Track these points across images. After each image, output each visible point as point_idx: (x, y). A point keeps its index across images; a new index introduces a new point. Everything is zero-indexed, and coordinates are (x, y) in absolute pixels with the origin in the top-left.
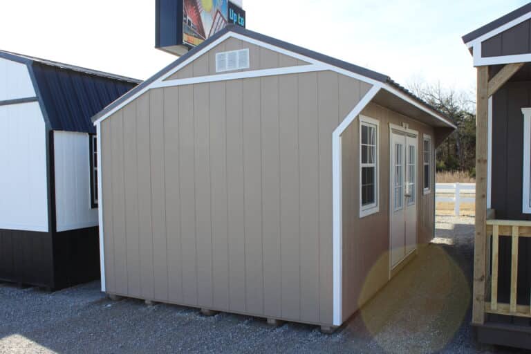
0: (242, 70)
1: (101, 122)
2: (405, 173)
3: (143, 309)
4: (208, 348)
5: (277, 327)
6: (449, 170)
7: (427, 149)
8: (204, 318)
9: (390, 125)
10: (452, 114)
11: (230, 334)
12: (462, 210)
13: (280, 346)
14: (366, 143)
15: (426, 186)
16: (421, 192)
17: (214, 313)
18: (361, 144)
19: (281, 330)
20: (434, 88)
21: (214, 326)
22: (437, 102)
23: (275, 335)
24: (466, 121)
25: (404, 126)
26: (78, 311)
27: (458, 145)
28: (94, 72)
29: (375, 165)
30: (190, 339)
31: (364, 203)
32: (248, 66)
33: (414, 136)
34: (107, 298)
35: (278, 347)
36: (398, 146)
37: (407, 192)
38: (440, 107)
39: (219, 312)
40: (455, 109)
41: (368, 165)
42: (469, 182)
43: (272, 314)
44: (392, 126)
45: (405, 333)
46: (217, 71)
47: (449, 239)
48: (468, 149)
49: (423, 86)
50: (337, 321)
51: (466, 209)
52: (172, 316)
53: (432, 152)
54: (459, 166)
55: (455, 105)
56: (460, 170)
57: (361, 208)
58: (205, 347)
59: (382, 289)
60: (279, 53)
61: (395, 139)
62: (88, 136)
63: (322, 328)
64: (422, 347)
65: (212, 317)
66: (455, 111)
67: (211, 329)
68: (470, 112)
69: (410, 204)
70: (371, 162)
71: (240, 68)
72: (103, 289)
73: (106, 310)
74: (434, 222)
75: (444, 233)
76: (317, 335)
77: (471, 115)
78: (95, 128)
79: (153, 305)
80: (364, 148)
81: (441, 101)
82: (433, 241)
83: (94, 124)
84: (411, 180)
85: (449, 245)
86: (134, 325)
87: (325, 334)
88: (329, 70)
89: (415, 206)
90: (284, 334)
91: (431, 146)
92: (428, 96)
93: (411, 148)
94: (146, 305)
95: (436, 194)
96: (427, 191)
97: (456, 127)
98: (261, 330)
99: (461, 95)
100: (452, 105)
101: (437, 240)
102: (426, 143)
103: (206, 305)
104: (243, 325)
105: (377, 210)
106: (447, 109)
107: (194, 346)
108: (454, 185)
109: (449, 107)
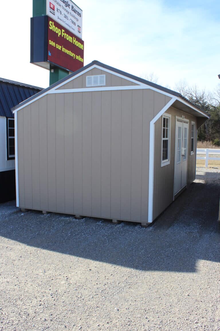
0: (101, 86)
1: (17, 112)
2: (182, 143)
3: (42, 216)
4: (84, 234)
5: (118, 224)
6: (200, 141)
7: (193, 129)
8: (77, 220)
9: (176, 116)
10: (203, 106)
11: (94, 228)
12: (209, 164)
13: (122, 233)
14: (165, 127)
15: (192, 150)
16: (189, 154)
17: (82, 217)
18: (163, 128)
19: (120, 225)
20: (193, 90)
21: (84, 224)
22: (195, 98)
23: (118, 228)
24: (211, 111)
25: (182, 117)
26: (6, 217)
27: (206, 125)
28: (13, 82)
29: (169, 139)
30: (73, 230)
31: (163, 159)
32: (105, 84)
33: (187, 123)
34: (20, 210)
35: (121, 233)
36: (179, 128)
37: (183, 154)
38: (196, 102)
39: (85, 217)
40: (205, 103)
41: (165, 139)
42: (212, 148)
43: (115, 217)
44: (177, 117)
45: (185, 227)
46: (87, 86)
47: (203, 181)
48: (212, 128)
49: (186, 88)
50: (150, 220)
51: (211, 164)
52: (59, 220)
53: (196, 132)
54: (206, 138)
55: (205, 101)
56: (207, 141)
57: (162, 162)
58: (83, 234)
59: (170, 205)
60: (122, 78)
61: (178, 124)
62: (6, 118)
63: (142, 224)
64: (193, 232)
65: (82, 219)
66: (205, 104)
67: (83, 226)
68: (214, 105)
69: (184, 160)
70: (167, 137)
71: (101, 85)
72: (18, 205)
73: (22, 216)
74: (195, 171)
75: (200, 177)
76: (140, 228)
77: (214, 107)
78: (14, 114)
79: (47, 214)
80: (164, 129)
81: (197, 98)
82: (194, 181)
83: (13, 113)
84: (185, 147)
85: (203, 184)
86: (40, 224)
87: (143, 227)
88: (149, 89)
89: (186, 161)
90: (122, 227)
91: (195, 127)
92: (189, 95)
93: (186, 129)
94: (43, 214)
95: (197, 155)
96: (192, 153)
97: (209, 117)
98: (109, 225)
99: (209, 95)
100: (203, 101)
101: (196, 181)
102: (193, 125)
103: (78, 213)
104: (99, 223)
105: (169, 163)
106: (200, 103)
107: (76, 233)
108: (205, 150)
109: (201, 102)
